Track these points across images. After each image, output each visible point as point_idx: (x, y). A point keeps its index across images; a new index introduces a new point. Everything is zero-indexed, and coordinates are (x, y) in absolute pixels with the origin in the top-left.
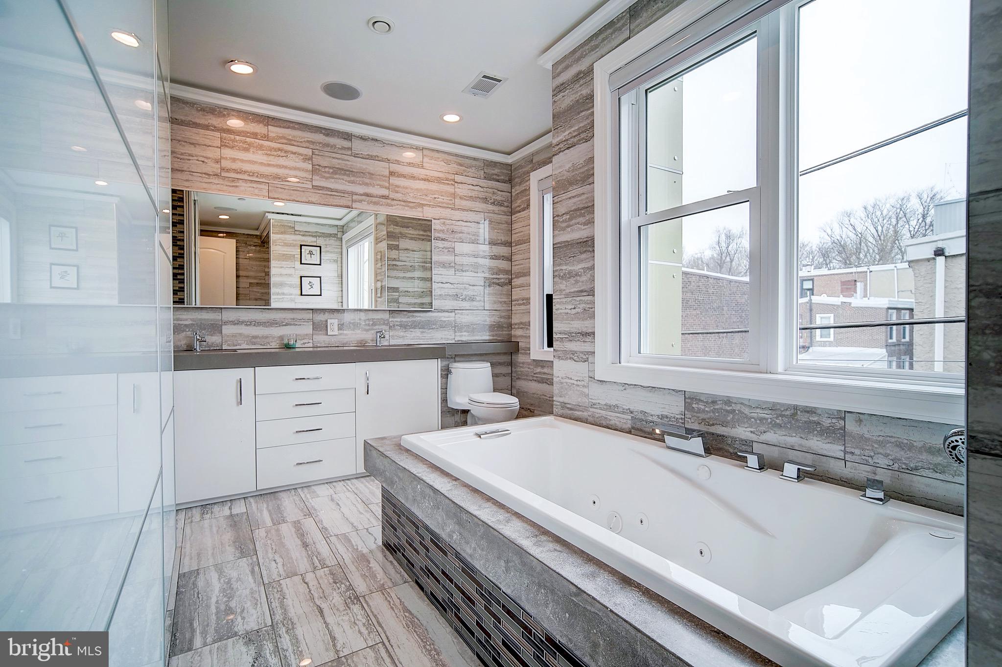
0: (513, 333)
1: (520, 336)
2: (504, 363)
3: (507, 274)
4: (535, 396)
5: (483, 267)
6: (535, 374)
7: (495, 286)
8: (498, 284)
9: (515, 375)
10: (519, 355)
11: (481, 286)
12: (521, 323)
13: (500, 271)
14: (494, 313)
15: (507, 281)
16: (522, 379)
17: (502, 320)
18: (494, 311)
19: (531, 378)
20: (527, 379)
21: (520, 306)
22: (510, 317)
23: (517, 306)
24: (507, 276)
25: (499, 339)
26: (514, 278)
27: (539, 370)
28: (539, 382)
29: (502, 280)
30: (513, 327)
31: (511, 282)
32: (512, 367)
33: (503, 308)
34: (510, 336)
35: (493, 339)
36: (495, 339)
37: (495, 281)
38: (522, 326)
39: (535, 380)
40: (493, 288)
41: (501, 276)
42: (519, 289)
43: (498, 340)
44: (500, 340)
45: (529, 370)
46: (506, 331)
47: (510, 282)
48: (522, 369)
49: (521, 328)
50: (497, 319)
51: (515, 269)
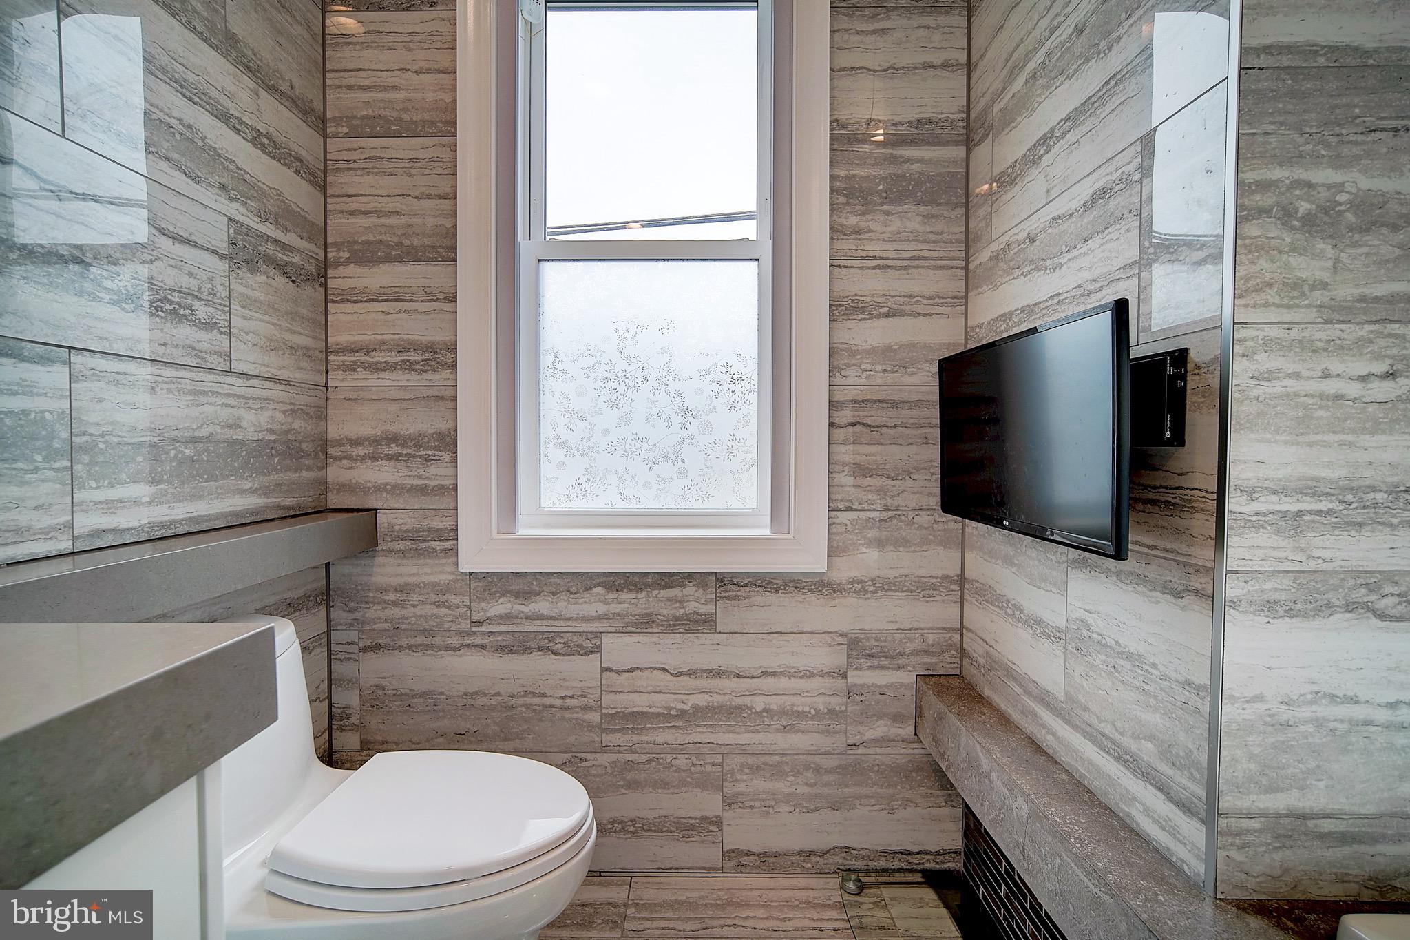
0: (334, 473)
1: (379, 489)
2: (306, 596)
3: (310, 239)
4: (482, 701)
5: (225, 168)
6: (479, 623)
7: (272, 272)
8: (282, 269)
9: (353, 635)
10: (380, 559)
11: (215, 252)
12: (393, 439)
13: (285, 216)
14: (269, 390)
15: (312, 268)
16: (400, 648)
17: (297, 424)
18: (267, 384)
19: (455, 641)
20: (432, 646)
21: (383, 375)
22: (320, 414)
23: (361, 373)
24: (312, 246)
25: (288, 502)
26: (337, 263)
27: (502, 606)
28: (502, 649)
29: (296, 259)
30: (333, 451)
31: (325, 276)
32: (329, 608)
33: (298, 376)
34: (322, 486)
35: (266, 508)
36: (279, 507)
37: (271, 249)
38: (395, 449)
39: (483, 647)
40: (264, 278)
41: (291, 239)
42: (384, 306)
43: (283, 508)
44: (291, 508)
45: (443, 611)
46: (309, 469)
47: (321, 275)
48: (397, 612)
49: (389, 458)
50: (280, 416)
51: (339, 226)
